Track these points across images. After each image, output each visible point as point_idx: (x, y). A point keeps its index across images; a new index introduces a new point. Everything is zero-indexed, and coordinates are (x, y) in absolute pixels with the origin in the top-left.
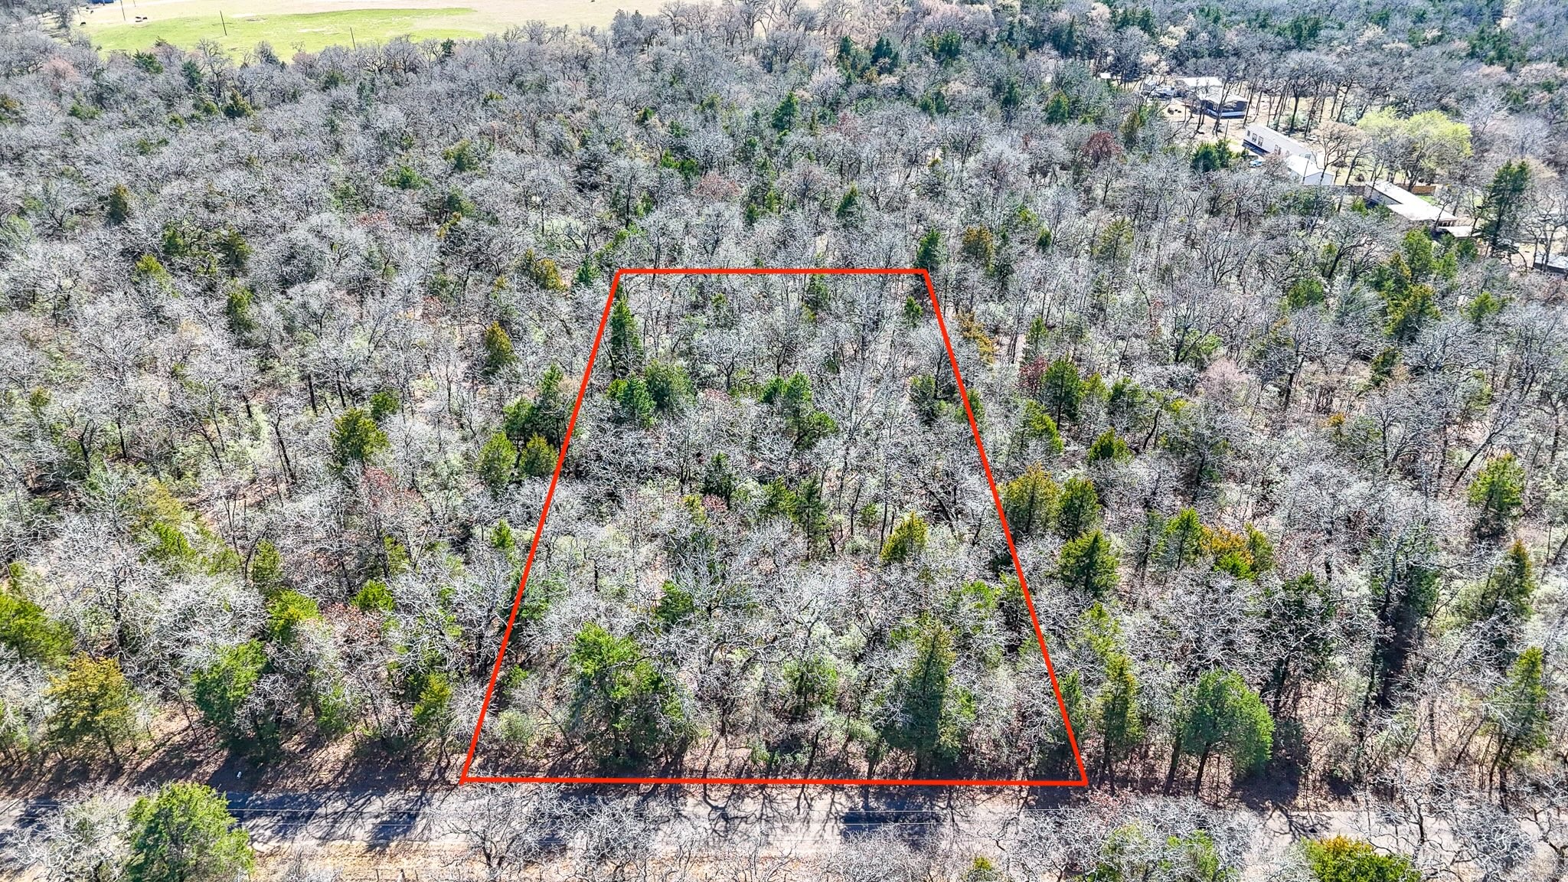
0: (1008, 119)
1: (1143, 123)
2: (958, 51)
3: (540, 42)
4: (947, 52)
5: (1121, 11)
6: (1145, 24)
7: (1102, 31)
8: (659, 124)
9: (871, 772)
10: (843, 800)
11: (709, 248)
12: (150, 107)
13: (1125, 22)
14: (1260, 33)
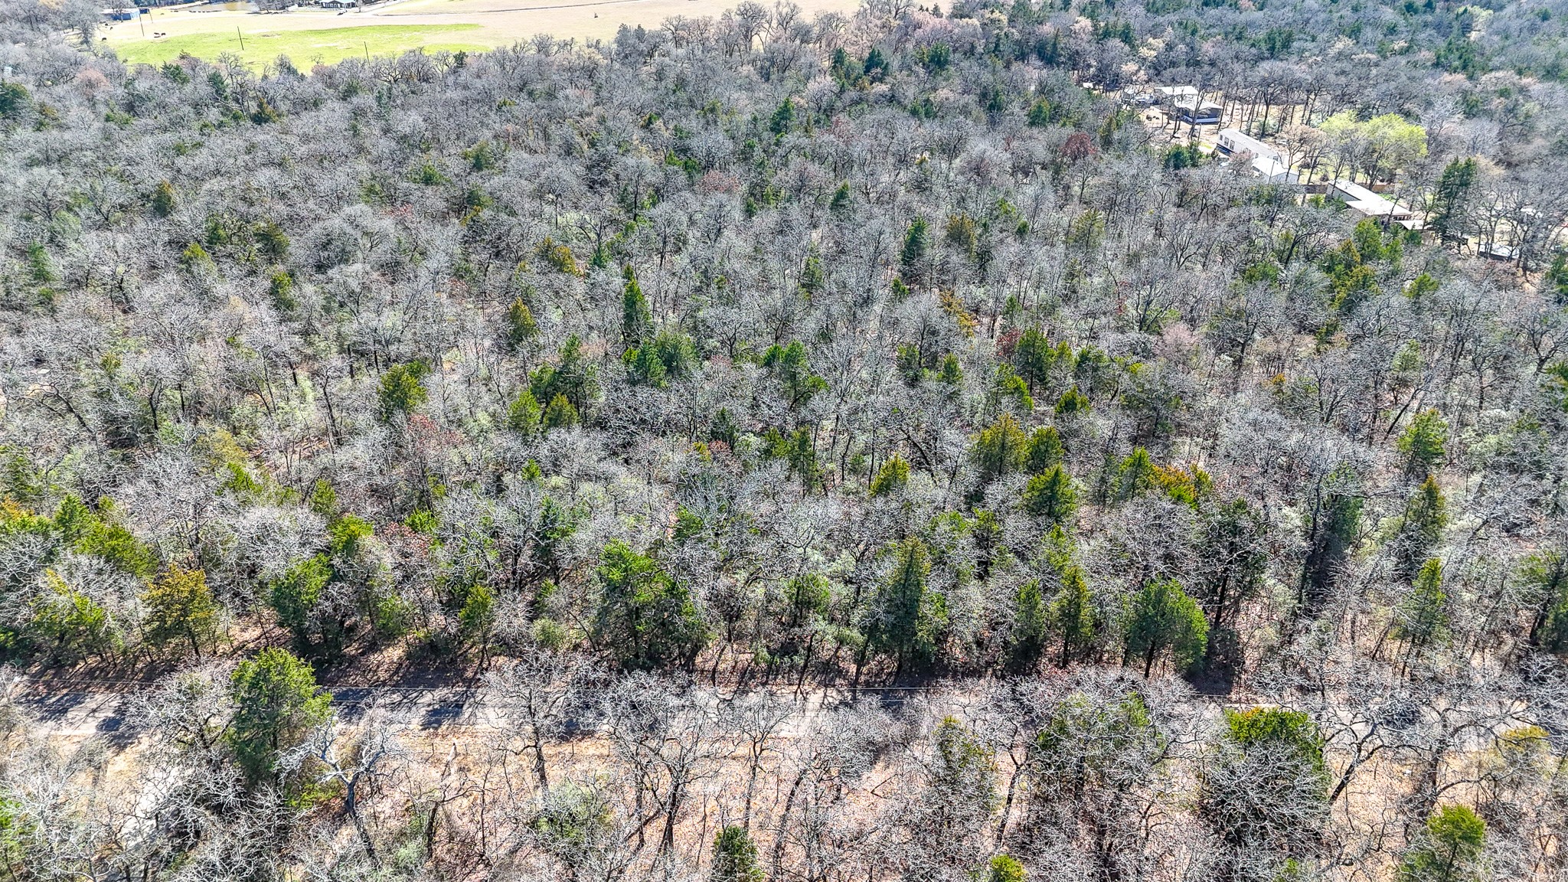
0: (993, 123)
1: (1119, 126)
2: (946, 62)
3: (548, 55)
4: (937, 63)
5: (1102, 24)
6: (1126, 36)
7: (1085, 44)
8: (663, 128)
9: (859, 672)
10: (834, 694)
11: (712, 236)
12: (181, 114)
13: (1107, 34)
14: (1236, 45)
